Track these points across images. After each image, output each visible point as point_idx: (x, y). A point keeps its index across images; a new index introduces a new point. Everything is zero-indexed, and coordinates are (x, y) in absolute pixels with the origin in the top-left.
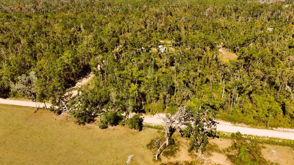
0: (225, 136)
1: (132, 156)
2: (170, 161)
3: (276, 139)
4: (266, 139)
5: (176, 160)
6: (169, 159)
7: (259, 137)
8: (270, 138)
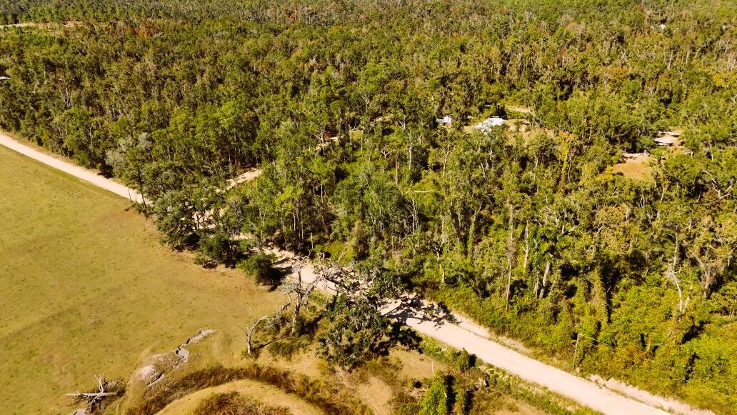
0: (439, 352)
1: (211, 331)
2: (274, 365)
3: (565, 399)
4: (535, 391)
5: (288, 367)
6: (276, 360)
7: (520, 381)
8: (549, 393)
